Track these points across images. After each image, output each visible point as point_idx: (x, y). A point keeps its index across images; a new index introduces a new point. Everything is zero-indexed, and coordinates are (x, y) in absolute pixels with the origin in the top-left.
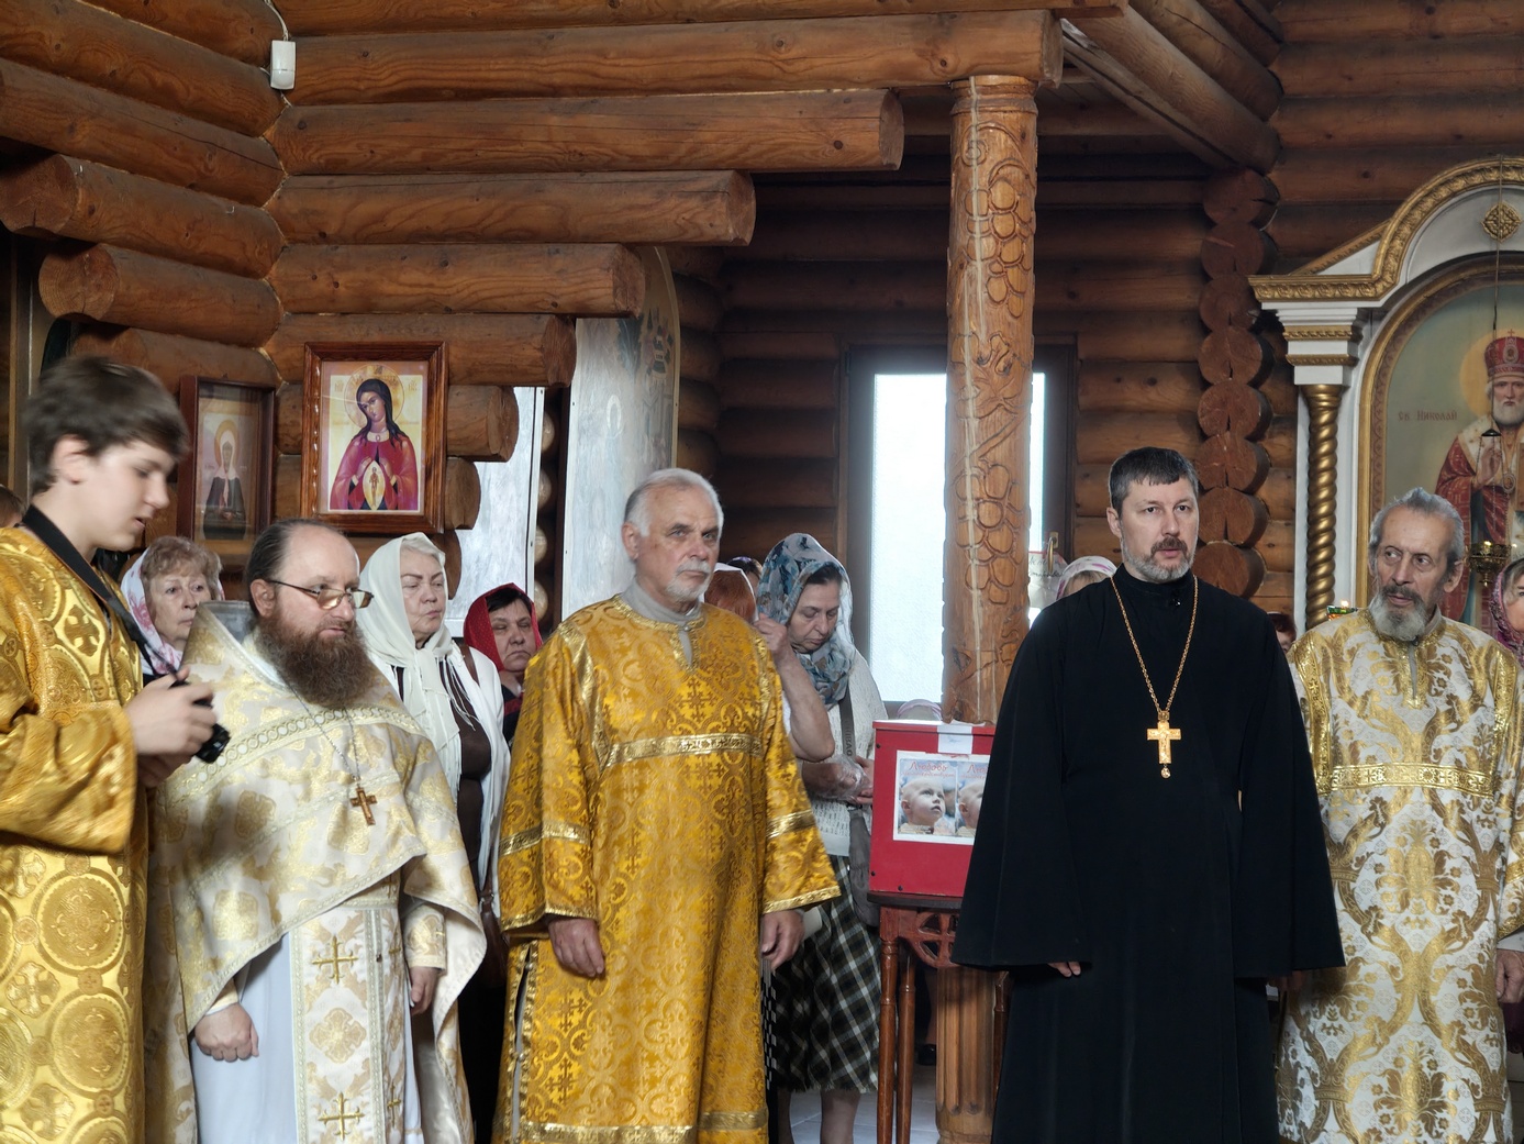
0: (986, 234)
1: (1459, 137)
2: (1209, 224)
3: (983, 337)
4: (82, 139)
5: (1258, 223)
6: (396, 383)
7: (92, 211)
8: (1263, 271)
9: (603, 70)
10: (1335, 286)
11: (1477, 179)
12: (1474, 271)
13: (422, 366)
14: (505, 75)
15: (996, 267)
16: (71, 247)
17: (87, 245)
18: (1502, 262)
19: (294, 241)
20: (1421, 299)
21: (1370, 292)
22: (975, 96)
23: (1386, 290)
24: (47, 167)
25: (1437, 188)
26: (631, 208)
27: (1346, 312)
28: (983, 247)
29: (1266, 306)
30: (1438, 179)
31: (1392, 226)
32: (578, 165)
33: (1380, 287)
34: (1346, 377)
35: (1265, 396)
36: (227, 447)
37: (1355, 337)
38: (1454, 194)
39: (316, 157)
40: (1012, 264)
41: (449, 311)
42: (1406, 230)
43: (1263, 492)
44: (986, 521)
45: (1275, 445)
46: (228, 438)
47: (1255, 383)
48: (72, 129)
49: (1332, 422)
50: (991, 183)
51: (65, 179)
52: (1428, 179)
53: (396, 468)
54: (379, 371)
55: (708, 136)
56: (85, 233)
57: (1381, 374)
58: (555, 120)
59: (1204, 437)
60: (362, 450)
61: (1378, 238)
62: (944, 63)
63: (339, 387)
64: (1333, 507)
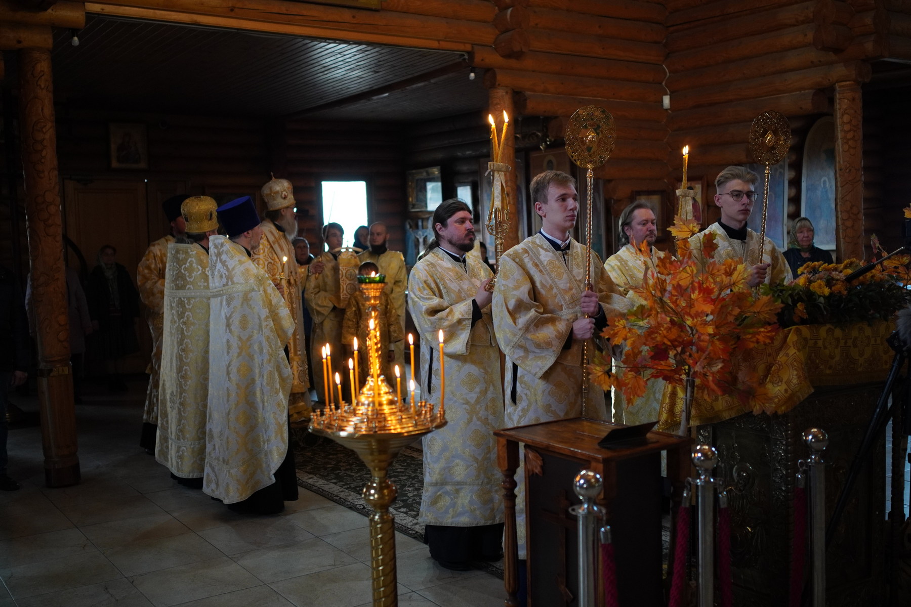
0: (842, 131)
3: (842, 162)
6: (695, 187)
9: (742, 94)
15: (845, 141)
22: (838, 89)
28: (841, 135)
41: (706, 167)
44: (844, 218)
58: (731, 110)
62: (829, 80)
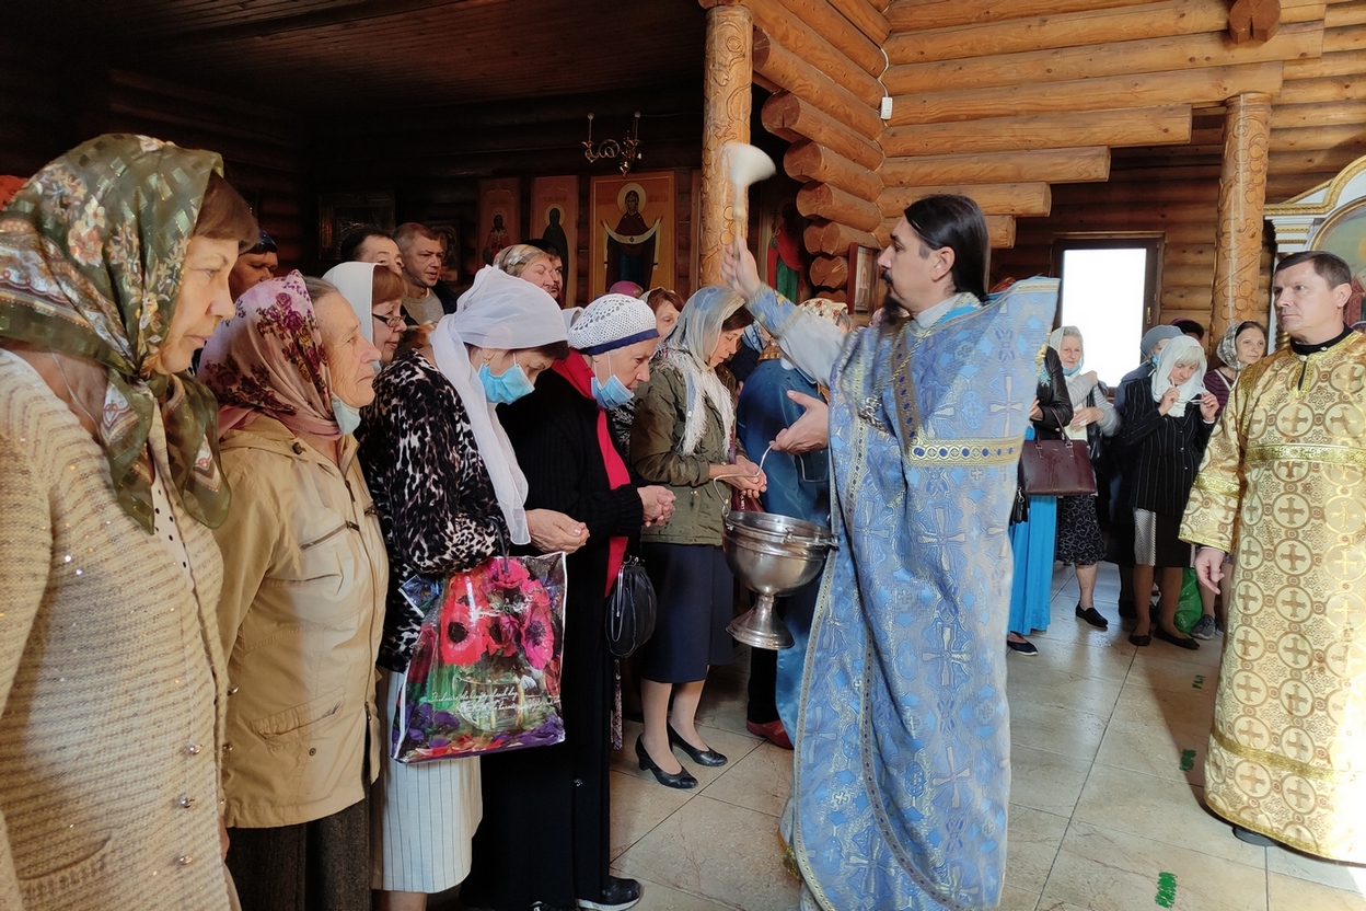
0: (1245, 170)
3: (1242, 219)
4: (822, 137)
7: (826, 169)
9: (1042, 102)
10: (1304, 209)
14: (992, 107)
15: (1251, 186)
17: (821, 183)
19: (887, 187)
20: (1341, 215)
21: (1321, 211)
22: (1243, 105)
23: (1328, 210)
24: (808, 148)
25: (1359, 165)
27: (1311, 219)
29: (1267, 219)
30: (1360, 161)
31: (1335, 181)
32: (1028, 147)
37: (1308, 232)
39: (899, 149)
40: (1259, 184)
42: (1341, 183)
48: (819, 131)
50: (1250, 146)
51: (817, 154)
52: (1355, 160)
55: (1095, 130)
56: (821, 179)
58: (1016, 126)
61: (1328, 186)
62: (1225, 89)
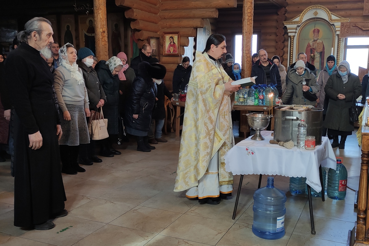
0: (247, 16)
1: (311, 2)
2: (278, 15)
3: (246, 29)
4: (135, 6)
5: (284, 14)
6: (174, 37)
7: (136, 15)
8: (284, 21)
10: (294, 23)
11: (313, 8)
12: (312, 20)
13: (177, 35)
15: (248, 20)
16: (134, 20)
17: (136, 20)
18: (316, 19)
19: (161, 19)
20: (305, 24)
21: (298, 23)
23: (300, 23)
24: (130, 10)
25: (307, 9)
26: (203, 14)
27: (295, 26)
28: (247, 17)
29: (285, 25)
30: (308, 8)
31: (301, 14)
32: (196, 8)
33: (300, 22)
34: (295, 34)
35: (285, 37)
36: (154, 45)
37: (296, 29)
38: (310, 10)
39: (164, 8)
40: (250, 20)
41: (180, 28)
42: (303, 15)
43: (284, 49)
44: (247, 53)
45: (286, 43)
46: (154, 44)
47: (284, 35)
48: (133, 5)
49: (293, 40)
50: (248, 9)
51: (133, 12)
52: (306, 8)
53: (174, 48)
54: (172, 35)
55: (212, 4)
56: (135, 18)
57: (299, 34)
59: (277, 42)
60: (170, 45)
61: (300, 16)
63: (167, 38)
64: (293, 51)
